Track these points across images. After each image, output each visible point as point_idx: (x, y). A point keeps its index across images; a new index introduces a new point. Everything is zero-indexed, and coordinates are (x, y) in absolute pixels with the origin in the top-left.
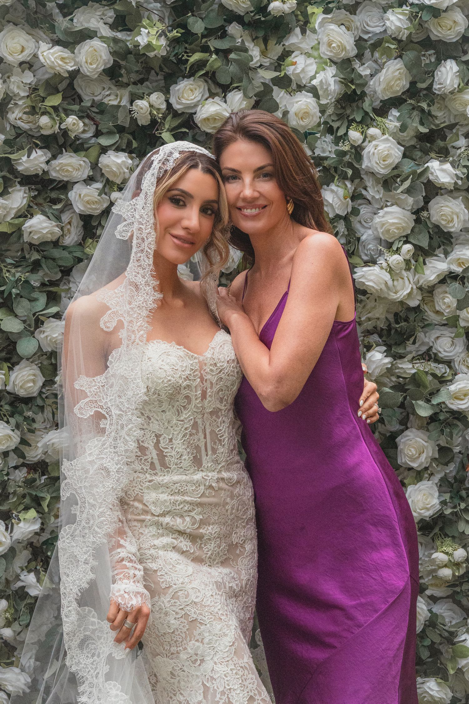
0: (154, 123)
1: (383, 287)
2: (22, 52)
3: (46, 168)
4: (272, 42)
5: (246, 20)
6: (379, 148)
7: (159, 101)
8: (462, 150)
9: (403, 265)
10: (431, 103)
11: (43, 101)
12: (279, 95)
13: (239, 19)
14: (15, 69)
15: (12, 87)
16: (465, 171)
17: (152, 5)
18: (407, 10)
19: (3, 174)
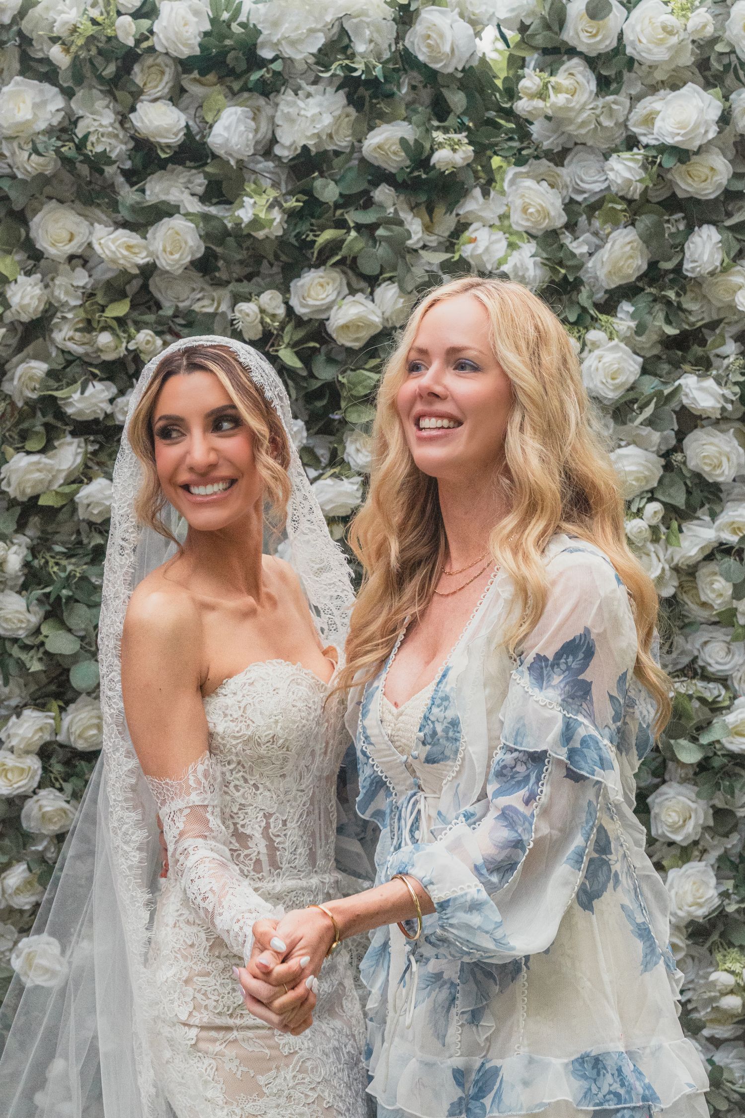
0: (267, 335)
2: (70, 241)
3: (109, 409)
4: (440, 210)
5: (400, 179)
6: (604, 360)
7: (274, 303)
8: (732, 359)
9: (647, 534)
10: (682, 291)
11: (103, 311)
13: (390, 179)
14: (61, 267)
15: (56, 293)
16: (737, 389)
17: (260, 166)
18: (639, 154)
19: (46, 420)
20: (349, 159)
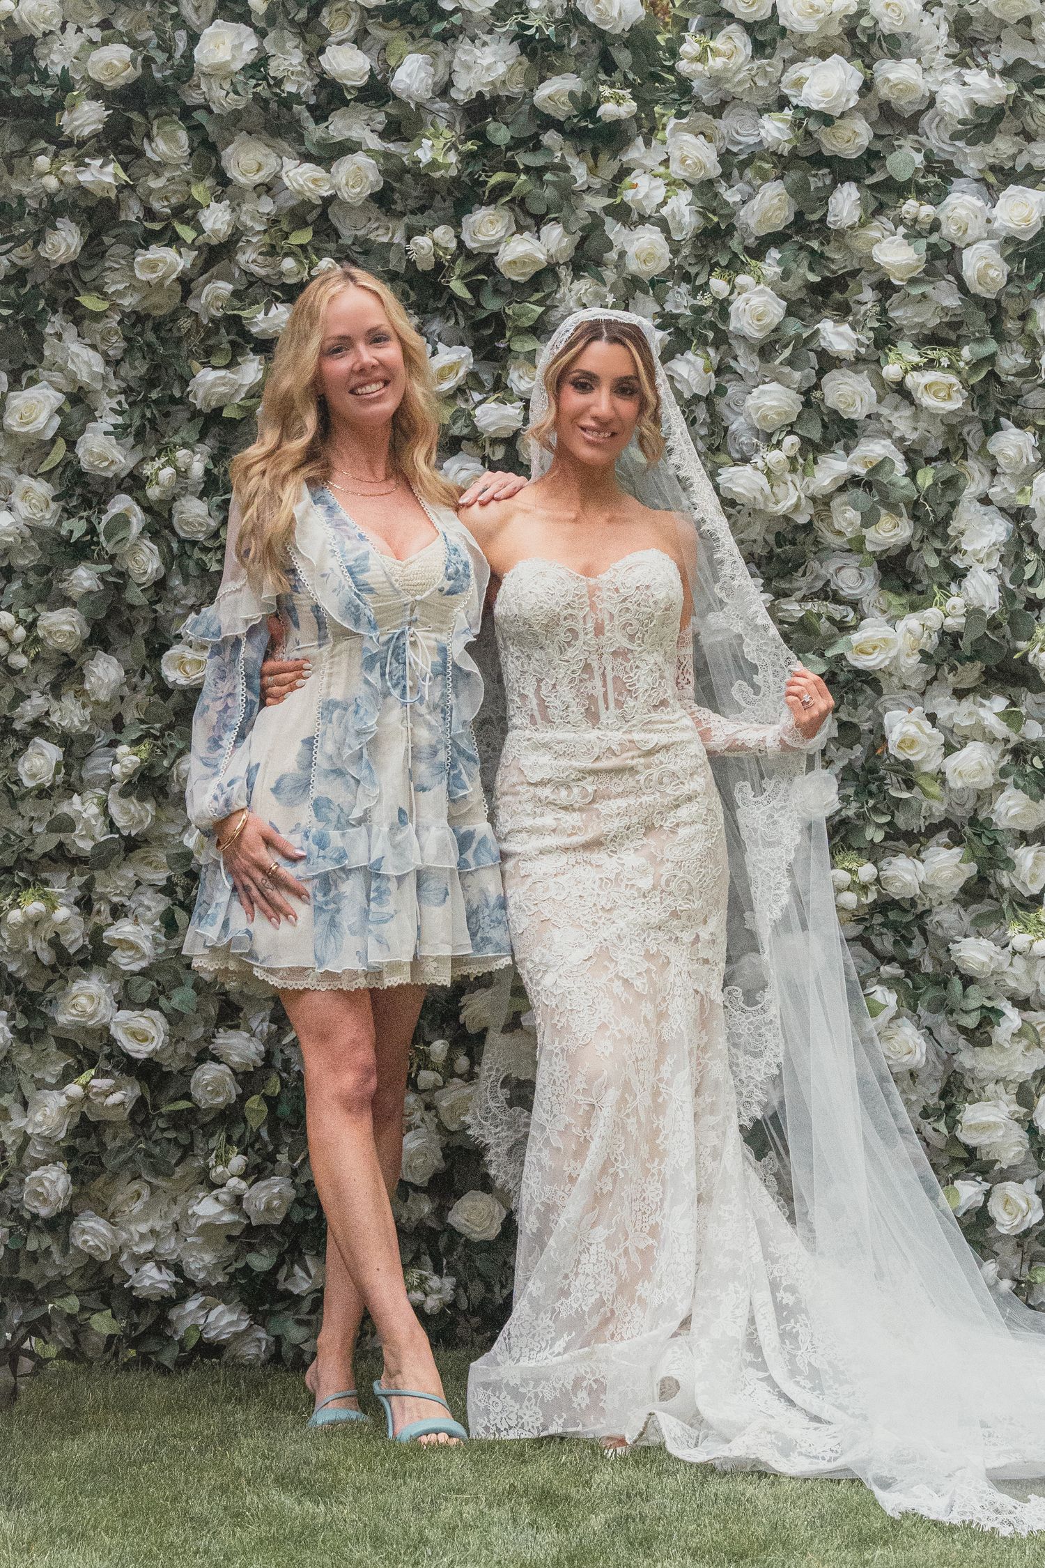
0: (439, 266)
1: (758, 496)
2: (258, 170)
4: (604, 157)
5: (567, 127)
6: (752, 303)
7: (447, 238)
8: (869, 306)
9: (787, 465)
10: (826, 241)
11: (287, 238)
12: (614, 230)
13: (558, 126)
14: (248, 196)
15: (244, 218)
16: (871, 334)
17: (436, 106)
18: (788, 113)
19: (231, 337)
20: (520, 105)
